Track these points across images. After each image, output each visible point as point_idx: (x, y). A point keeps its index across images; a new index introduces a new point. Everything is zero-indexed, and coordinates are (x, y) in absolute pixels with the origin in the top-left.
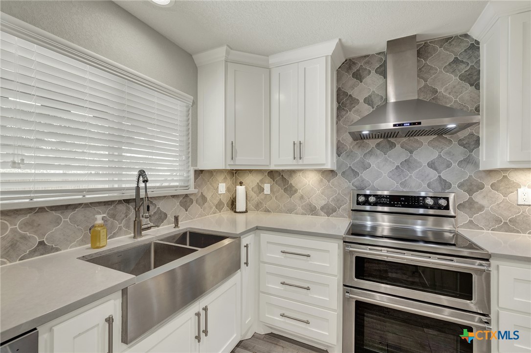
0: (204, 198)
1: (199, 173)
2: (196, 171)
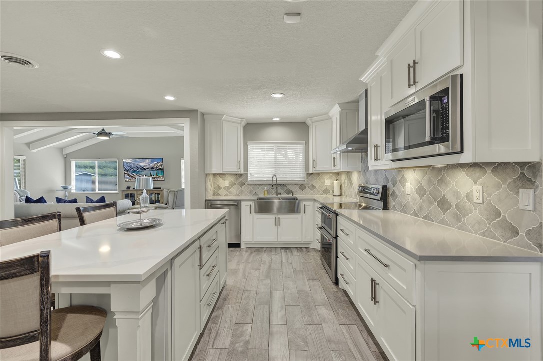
0: (314, 187)
1: (309, 175)
2: (308, 174)
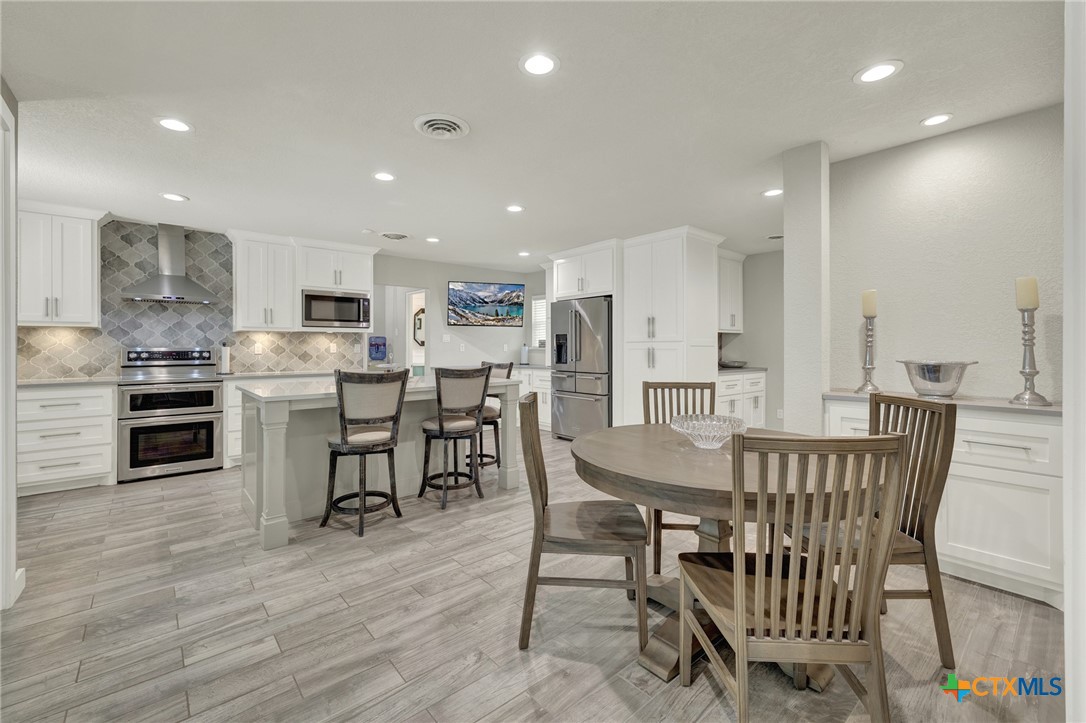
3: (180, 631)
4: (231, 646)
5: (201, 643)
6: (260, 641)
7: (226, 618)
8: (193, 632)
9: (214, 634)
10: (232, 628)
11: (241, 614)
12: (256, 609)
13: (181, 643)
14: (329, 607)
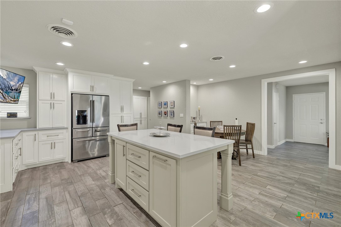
3: (283, 203)
4: (275, 192)
5: (280, 197)
6: (269, 189)
7: (270, 197)
8: (280, 200)
9: (277, 197)
10: (271, 195)
11: (266, 196)
12: (262, 194)
13: (284, 200)
14: (250, 184)
